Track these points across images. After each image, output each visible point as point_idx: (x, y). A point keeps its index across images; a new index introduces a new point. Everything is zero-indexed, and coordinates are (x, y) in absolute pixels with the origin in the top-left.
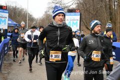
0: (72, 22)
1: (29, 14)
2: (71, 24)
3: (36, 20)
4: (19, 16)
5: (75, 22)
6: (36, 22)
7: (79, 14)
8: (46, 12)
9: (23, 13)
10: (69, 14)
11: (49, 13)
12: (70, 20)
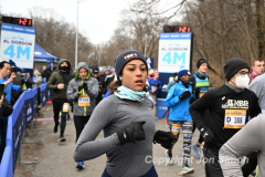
0: (172, 53)
1: (80, 35)
4: (58, 40)
5: (180, 53)
6: (96, 53)
7: (189, 35)
8: (117, 32)
9: (68, 33)
10: (167, 35)
11: (123, 33)
12: (170, 49)
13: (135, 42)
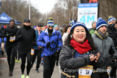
0: (86, 16)
2: (86, 19)
3: (44, 17)
4: (20, 11)
5: (91, 16)
6: (43, 19)
7: (96, 5)
8: (56, 5)
9: (26, 7)
10: (83, 5)
11: (59, 6)
12: (84, 14)
13: (67, 11)
